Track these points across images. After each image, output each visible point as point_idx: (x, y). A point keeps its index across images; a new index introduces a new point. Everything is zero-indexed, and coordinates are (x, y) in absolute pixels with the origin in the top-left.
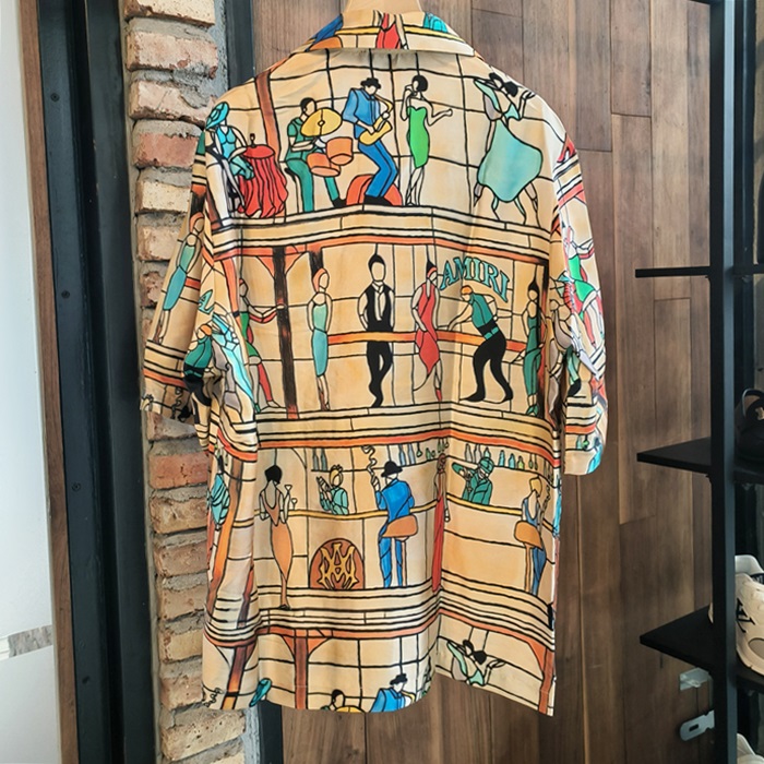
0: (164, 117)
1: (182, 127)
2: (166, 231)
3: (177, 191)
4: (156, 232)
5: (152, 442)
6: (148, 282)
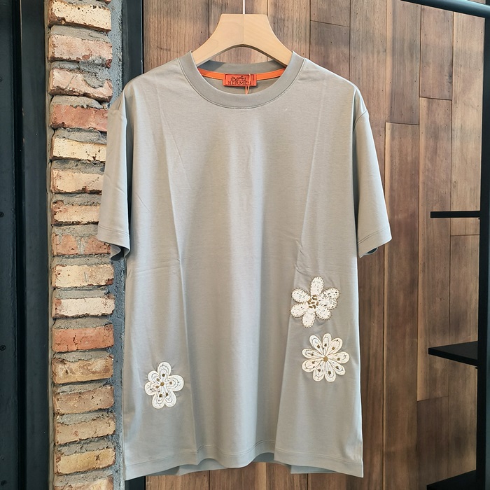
0: (71, 93)
1: (84, 101)
2: (69, 172)
3: (79, 144)
4: (61, 173)
5: (55, 319)
6: (56, 207)
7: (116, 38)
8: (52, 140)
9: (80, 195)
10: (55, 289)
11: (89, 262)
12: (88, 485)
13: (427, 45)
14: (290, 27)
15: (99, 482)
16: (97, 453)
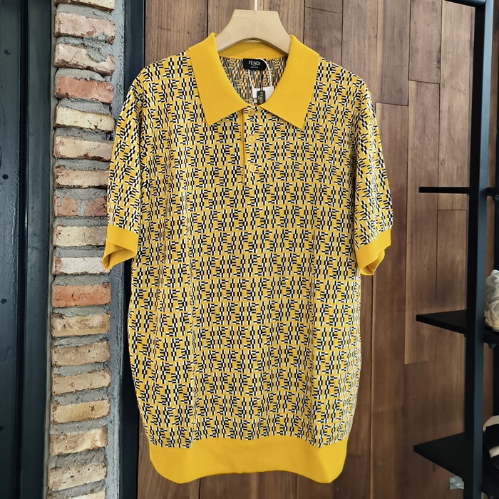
0: (76, 67)
1: (87, 74)
2: (72, 140)
3: (81, 114)
4: (64, 140)
5: (55, 276)
6: (58, 172)
7: (119, 17)
8: (56, 109)
9: (81, 161)
10: (55, 247)
11: (89, 224)
12: (83, 435)
13: (416, 33)
14: (285, 12)
15: (93, 431)
16: (93, 403)
